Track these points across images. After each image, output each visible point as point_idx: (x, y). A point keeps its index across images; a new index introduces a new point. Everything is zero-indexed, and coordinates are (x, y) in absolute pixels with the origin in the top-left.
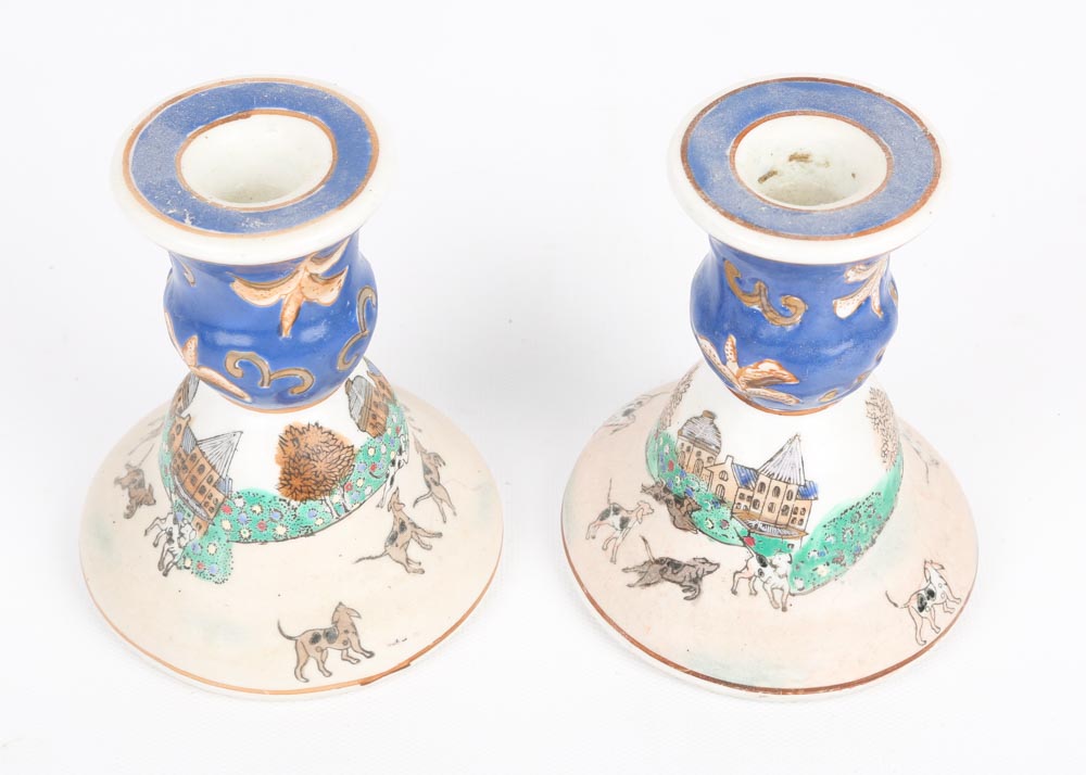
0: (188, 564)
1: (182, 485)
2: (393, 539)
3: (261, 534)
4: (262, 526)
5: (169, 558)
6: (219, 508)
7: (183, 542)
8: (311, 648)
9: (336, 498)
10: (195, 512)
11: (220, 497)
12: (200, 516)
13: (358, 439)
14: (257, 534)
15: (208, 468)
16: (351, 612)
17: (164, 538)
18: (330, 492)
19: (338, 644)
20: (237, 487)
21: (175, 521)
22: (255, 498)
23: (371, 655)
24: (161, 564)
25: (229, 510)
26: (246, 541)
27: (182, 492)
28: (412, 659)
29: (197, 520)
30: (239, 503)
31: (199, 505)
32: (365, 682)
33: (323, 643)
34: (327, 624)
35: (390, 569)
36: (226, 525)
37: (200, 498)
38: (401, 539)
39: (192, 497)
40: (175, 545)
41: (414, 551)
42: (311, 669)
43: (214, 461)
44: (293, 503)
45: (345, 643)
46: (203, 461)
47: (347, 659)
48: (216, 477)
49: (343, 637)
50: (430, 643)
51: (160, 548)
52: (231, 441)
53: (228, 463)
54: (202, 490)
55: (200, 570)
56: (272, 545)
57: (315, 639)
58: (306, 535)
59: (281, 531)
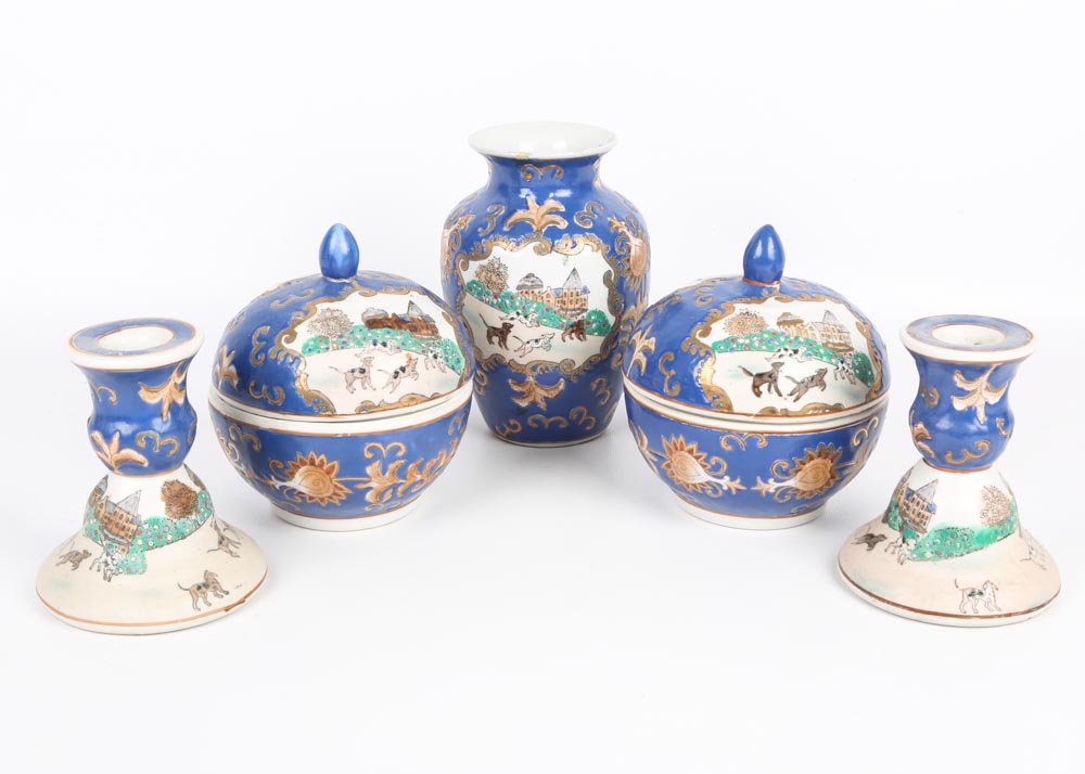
0: (121, 571)
1: (110, 532)
2: (220, 543)
3: (159, 541)
4: (160, 537)
5: (109, 573)
6: (135, 533)
7: (115, 562)
8: (198, 593)
9: (193, 517)
10: (120, 543)
11: (134, 527)
12: (123, 544)
13: (197, 489)
14: (157, 541)
15: (125, 515)
16: (212, 574)
17: (103, 566)
18: (190, 513)
19: (210, 589)
20: (143, 519)
21: (108, 554)
22: (154, 522)
23: (227, 593)
24: (105, 578)
25: (140, 533)
26: (152, 548)
27: (110, 536)
28: (246, 597)
29: (122, 547)
30: (146, 526)
31: (122, 538)
32: (227, 609)
33: (203, 589)
34: (202, 581)
35: (223, 555)
36: (140, 542)
37: (122, 534)
38: (224, 542)
39: (117, 535)
40: (111, 566)
41: (231, 548)
42: (201, 602)
43: (127, 510)
44: (175, 520)
45: (214, 587)
46: (122, 512)
47: (217, 595)
48: (131, 517)
49: (212, 586)
50: (251, 589)
51: (102, 571)
52: (136, 497)
53: (136, 508)
54: (123, 528)
55: (129, 571)
56: (166, 547)
57: (199, 588)
58: (182, 538)
59: (170, 537)
